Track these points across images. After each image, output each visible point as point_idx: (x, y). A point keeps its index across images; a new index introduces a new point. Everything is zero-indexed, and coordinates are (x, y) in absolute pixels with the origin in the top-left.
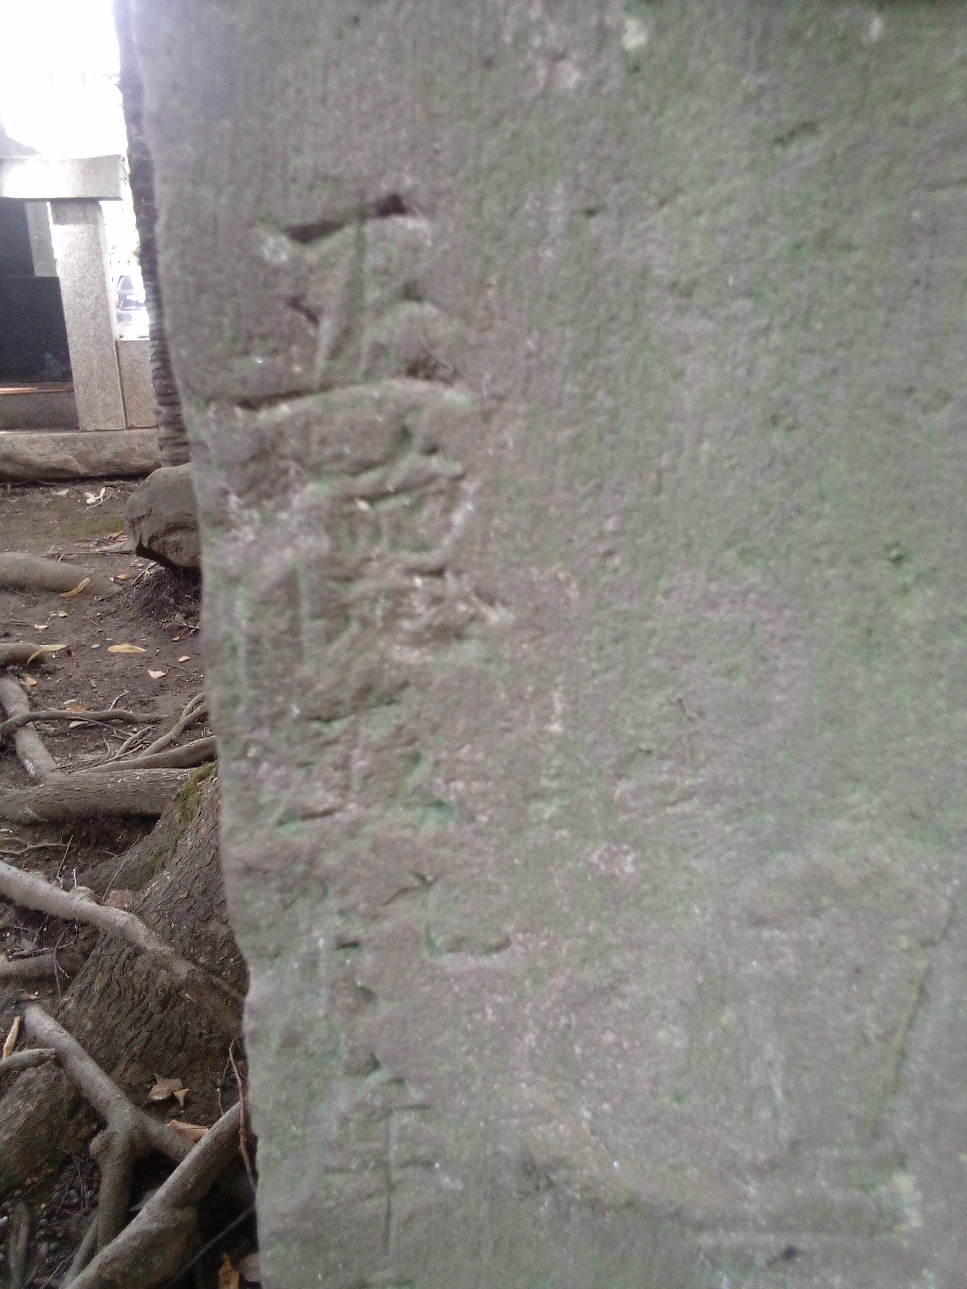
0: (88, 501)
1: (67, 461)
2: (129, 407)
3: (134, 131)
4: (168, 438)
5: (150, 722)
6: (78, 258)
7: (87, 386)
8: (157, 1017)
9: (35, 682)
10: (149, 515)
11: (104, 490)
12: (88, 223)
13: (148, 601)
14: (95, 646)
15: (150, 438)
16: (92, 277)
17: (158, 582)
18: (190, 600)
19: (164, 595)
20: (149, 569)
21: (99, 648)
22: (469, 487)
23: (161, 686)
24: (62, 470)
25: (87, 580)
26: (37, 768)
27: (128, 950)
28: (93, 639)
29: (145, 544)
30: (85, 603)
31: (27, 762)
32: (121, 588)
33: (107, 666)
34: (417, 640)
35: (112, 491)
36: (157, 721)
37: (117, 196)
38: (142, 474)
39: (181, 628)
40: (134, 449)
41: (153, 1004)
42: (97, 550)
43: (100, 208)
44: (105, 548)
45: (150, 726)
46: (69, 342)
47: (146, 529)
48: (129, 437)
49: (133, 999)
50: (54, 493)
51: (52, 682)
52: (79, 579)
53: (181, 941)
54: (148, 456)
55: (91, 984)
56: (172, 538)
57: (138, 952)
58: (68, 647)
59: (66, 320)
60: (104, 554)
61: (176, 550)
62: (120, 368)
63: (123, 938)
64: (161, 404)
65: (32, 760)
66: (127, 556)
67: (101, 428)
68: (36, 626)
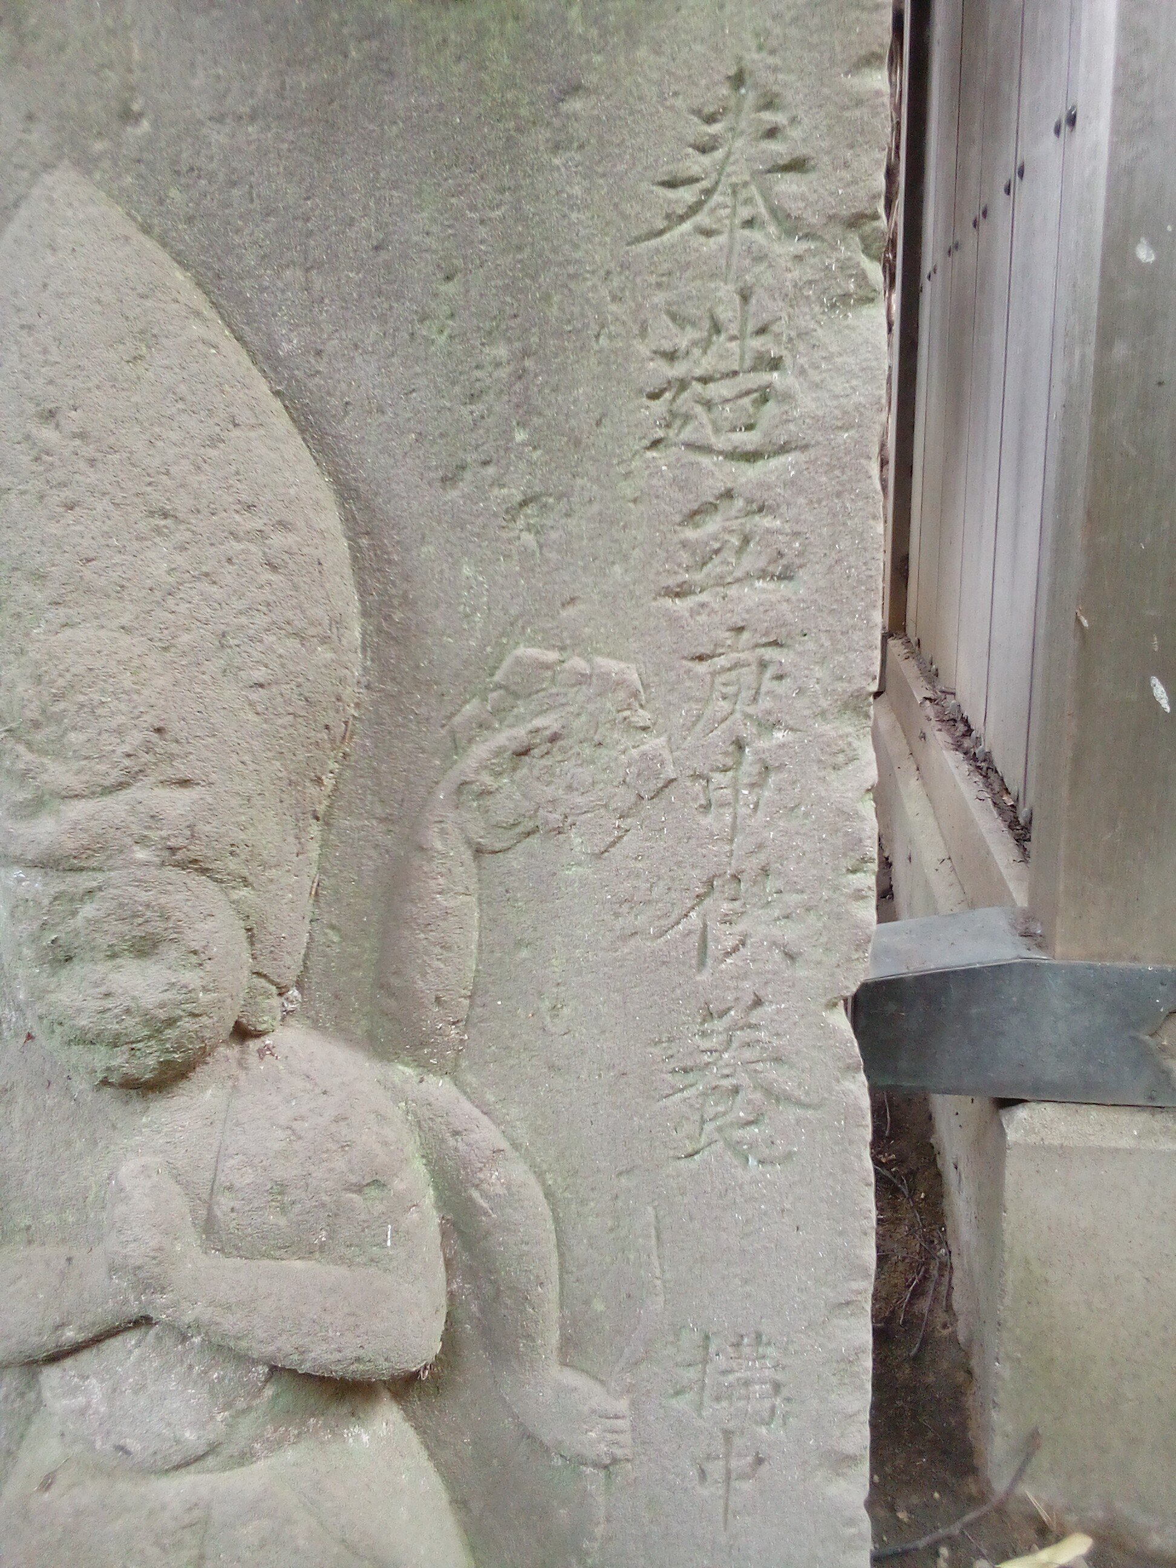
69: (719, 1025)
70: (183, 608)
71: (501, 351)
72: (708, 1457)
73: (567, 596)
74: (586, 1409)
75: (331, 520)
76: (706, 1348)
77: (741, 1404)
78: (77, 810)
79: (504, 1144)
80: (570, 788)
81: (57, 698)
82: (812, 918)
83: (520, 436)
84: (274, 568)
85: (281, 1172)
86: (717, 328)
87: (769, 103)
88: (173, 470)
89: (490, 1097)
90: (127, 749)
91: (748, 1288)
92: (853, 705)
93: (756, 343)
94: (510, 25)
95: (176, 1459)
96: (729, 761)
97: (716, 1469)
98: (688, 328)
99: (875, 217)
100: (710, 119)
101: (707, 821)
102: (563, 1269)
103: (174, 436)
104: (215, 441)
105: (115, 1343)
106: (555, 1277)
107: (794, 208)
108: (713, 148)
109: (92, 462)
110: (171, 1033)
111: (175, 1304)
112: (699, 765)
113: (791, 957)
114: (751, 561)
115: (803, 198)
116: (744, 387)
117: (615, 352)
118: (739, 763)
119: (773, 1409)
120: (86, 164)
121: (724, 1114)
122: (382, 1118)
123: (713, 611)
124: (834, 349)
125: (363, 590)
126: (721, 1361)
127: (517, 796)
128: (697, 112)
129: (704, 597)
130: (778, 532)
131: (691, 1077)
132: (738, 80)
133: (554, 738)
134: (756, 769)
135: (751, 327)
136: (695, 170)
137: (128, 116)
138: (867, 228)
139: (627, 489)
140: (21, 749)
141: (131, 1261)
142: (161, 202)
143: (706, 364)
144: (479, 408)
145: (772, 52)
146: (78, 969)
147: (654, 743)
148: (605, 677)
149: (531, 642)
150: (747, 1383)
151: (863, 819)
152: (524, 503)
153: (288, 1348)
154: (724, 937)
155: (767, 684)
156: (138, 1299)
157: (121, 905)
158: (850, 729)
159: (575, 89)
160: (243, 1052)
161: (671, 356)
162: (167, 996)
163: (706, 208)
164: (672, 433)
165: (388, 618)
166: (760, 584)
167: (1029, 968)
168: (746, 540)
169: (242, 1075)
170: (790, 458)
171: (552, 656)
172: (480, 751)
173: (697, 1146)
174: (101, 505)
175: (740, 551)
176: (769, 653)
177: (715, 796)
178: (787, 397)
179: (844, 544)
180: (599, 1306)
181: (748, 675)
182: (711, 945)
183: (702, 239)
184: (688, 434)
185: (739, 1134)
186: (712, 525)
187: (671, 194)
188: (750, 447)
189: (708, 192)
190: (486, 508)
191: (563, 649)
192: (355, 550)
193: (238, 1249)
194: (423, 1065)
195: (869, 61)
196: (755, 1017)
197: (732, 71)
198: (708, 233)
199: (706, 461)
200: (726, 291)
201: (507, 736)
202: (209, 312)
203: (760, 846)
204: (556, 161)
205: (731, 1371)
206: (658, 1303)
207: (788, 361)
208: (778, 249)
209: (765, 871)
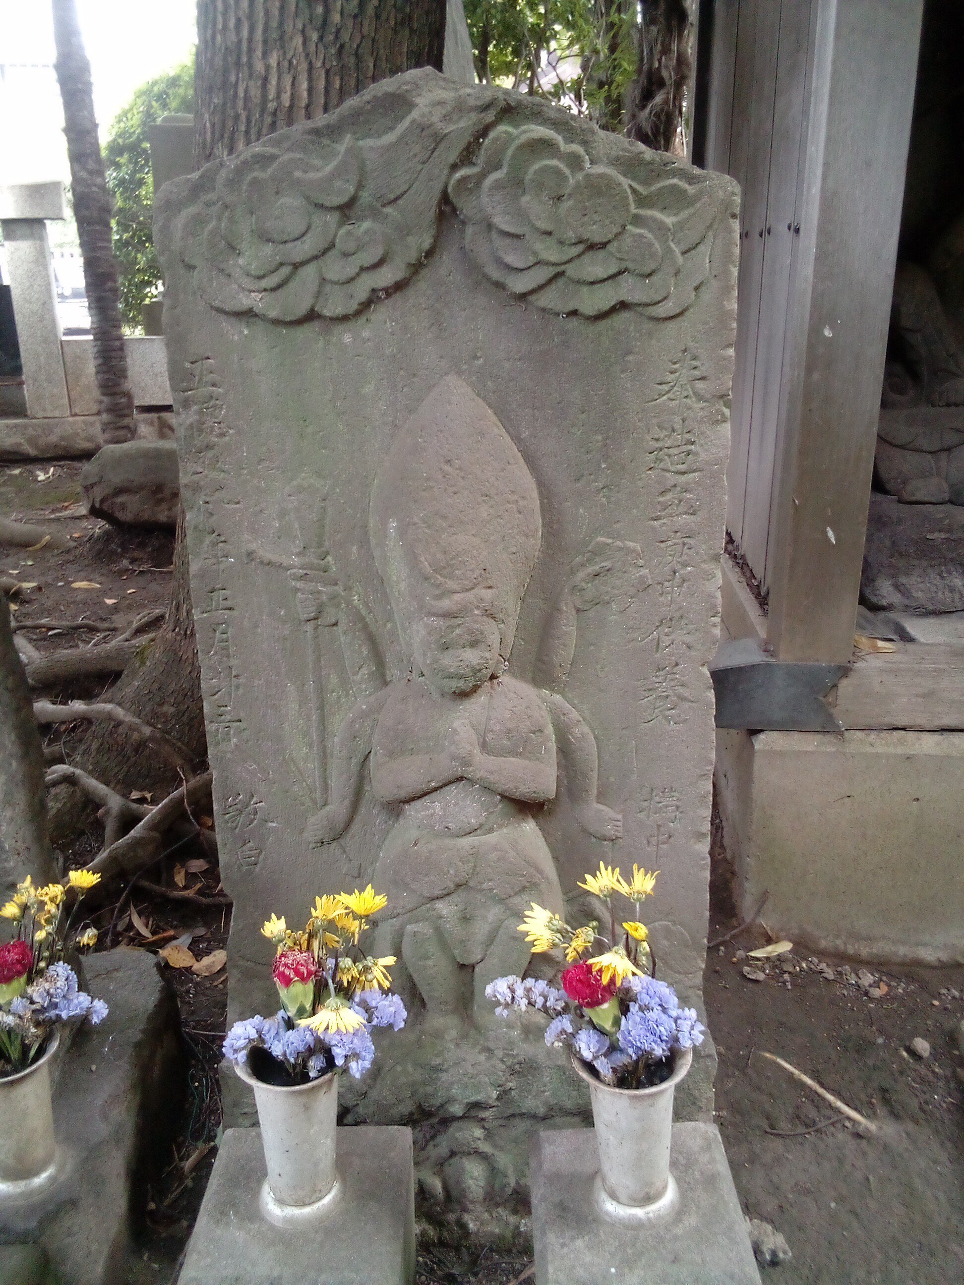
0: (40, 479)
1: (21, 444)
2: (72, 397)
3: (77, 167)
4: (109, 423)
5: (109, 630)
6: (26, 269)
7: (35, 380)
8: (133, 759)
9: (17, 608)
10: (100, 482)
11: (52, 469)
12: (35, 239)
13: (100, 552)
14: (60, 584)
15: (92, 424)
16: (39, 285)
17: (107, 537)
18: (134, 549)
19: (113, 546)
20: (99, 527)
21: (63, 586)
22: (224, 407)
23: (115, 609)
24: (15, 453)
25: (48, 537)
26: (29, 657)
27: (112, 723)
28: (58, 579)
29: (97, 505)
30: (48, 555)
31: (21, 655)
32: (75, 544)
33: (71, 597)
34: (217, 436)
35: (59, 470)
36: (114, 630)
37: (59, 216)
38: (87, 455)
39: (127, 570)
40: (78, 434)
41: (129, 751)
42: (52, 516)
43: (44, 225)
44: (57, 514)
45: (108, 633)
46: (20, 341)
47: (98, 493)
48: (75, 423)
49: (117, 750)
50: (8, 472)
51: (27, 608)
52: (41, 537)
53: (146, 715)
54: (90, 439)
55: (90, 745)
56: (120, 499)
57: (119, 723)
58: (39, 585)
59: (17, 322)
60: (58, 519)
61: (123, 509)
62: (64, 364)
63: (110, 717)
64: (104, 394)
65: (24, 653)
66: (78, 520)
67: (48, 416)
68: (11, 572)
69: (662, 673)
70: (491, 527)
71: (600, 438)
72: (651, 836)
73: (616, 520)
74: (607, 817)
75: (535, 494)
76: (652, 794)
77: (664, 814)
78: (457, 597)
79: (581, 719)
80: (613, 588)
81: (452, 559)
82: (698, 633)
83: (603, 466)
84: (520, 513)
85: (510, 725)
86: (673, 431)
87: (695, 358)
88: (490, 480)
89: (576, 702)
90: (475, 576)
91: (668, 770)
92: (716, 558)
93: (687, 436)
94: (610, 332)
95: (468, 830)
96: (670, 578)
97: (654, 840)
98: (664, 431)
99: (729, 395)
100: (675, 363)
101: (662, 599)
102: (599, 766)
103: (490, 468)
104: (503, 470)
105: (447, 788)
106: (597, 769)
107: (702, 392)
108: (675, 373)
109: (463, 478)
110: (479, 674)
111: (474, 771)
112: (660, 579)
113: (689, 647)
114: (681, 509)
115: (705, 389)
116: (682, 451)
117: (639, 438)
118: (674, 579)
119: (676, 816)
120: (459, 373)
121: (662, 706)
122: (540, 708)
123: (668, 525)
124: (713, 438)
125: (543, 517)
126: (657, 799)
127: (594, 590)
128: (671, 361)
129: (665, 521)
130: (691, 499)
131: (651, 693)
132: (685, 350)
133: (608, 570)
134: (681, 580)
135: (685, 431)
136: (669, 380)
137: (476, 357)
138: (726, 398)
139: (640, 483)
140: (439, 577)
141: (461, 755)
142: (485, 386)
143: (669, 443)
144: (589, 456)
145: (696, 343)
146: (450, 651)
147: (645, 572)
148: (628, 548)
149: (602, 536)
150: (667, 806)
151: (717, 598)
152: (602, 488)
153: (512, 787)
154: (666, 641)
155: (686, 551)
156: (462, 769)
157: (469, 629)
158: (714, 567)
159: (630, 352)
160: (491, 684)
161: (657, 440)
162: (480, 661)
163: (672, 391)
164: (656, 465)
165: (552, 527)
166: (684, 516)
167: (768, 665)
168: (680, 501)
169: (493, 692)
170: (696, 474)
171: (610, 541)
172: (581, 575)
173: (652, 718)
174: (466, 493)
175: (678, 505)
176: (686, 540)
177: (665, 590)
178: (696, 454)
179: (714, 504)
180: (612, 779)
181: (679, 548)
182: (661, 644)
183: (670, 402)
184: (661, 465)
185: (668, 713)
186: (669, 496)
187: (660, 387)
188: (683, 471)
189: (673, 387)
190: (590, 490)
191: (613, 538)
192: (542, 503)
193: (493, 752)
194: (552, 690)
195: (729, 346)
196: (675, 670)
197: (684, 348)
198: (672, 400)
199: (668, 475)
200: (677, 419)
201: (592, 569)
202: (499, 424)
203: (680, 608)
204: (622, 376)
205: (661, 802)
206: (634, 777)
207: (697, 442)
208: (696, 405)
209: (682, 617)
